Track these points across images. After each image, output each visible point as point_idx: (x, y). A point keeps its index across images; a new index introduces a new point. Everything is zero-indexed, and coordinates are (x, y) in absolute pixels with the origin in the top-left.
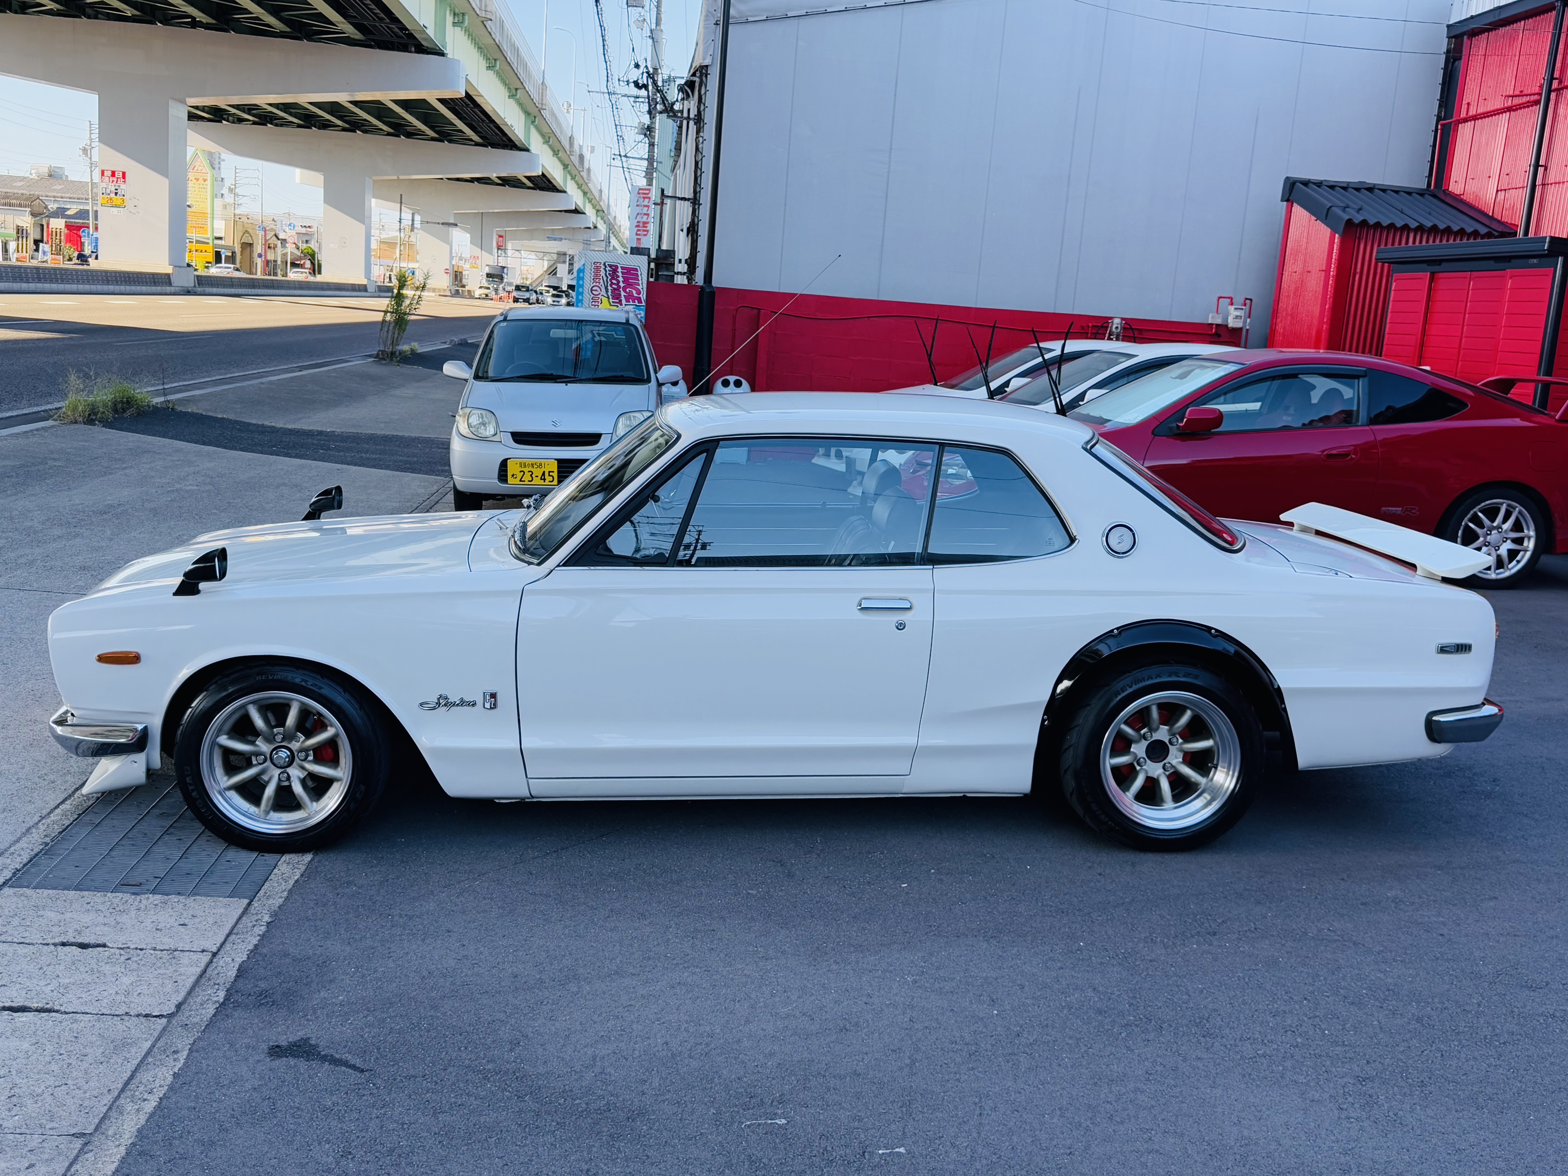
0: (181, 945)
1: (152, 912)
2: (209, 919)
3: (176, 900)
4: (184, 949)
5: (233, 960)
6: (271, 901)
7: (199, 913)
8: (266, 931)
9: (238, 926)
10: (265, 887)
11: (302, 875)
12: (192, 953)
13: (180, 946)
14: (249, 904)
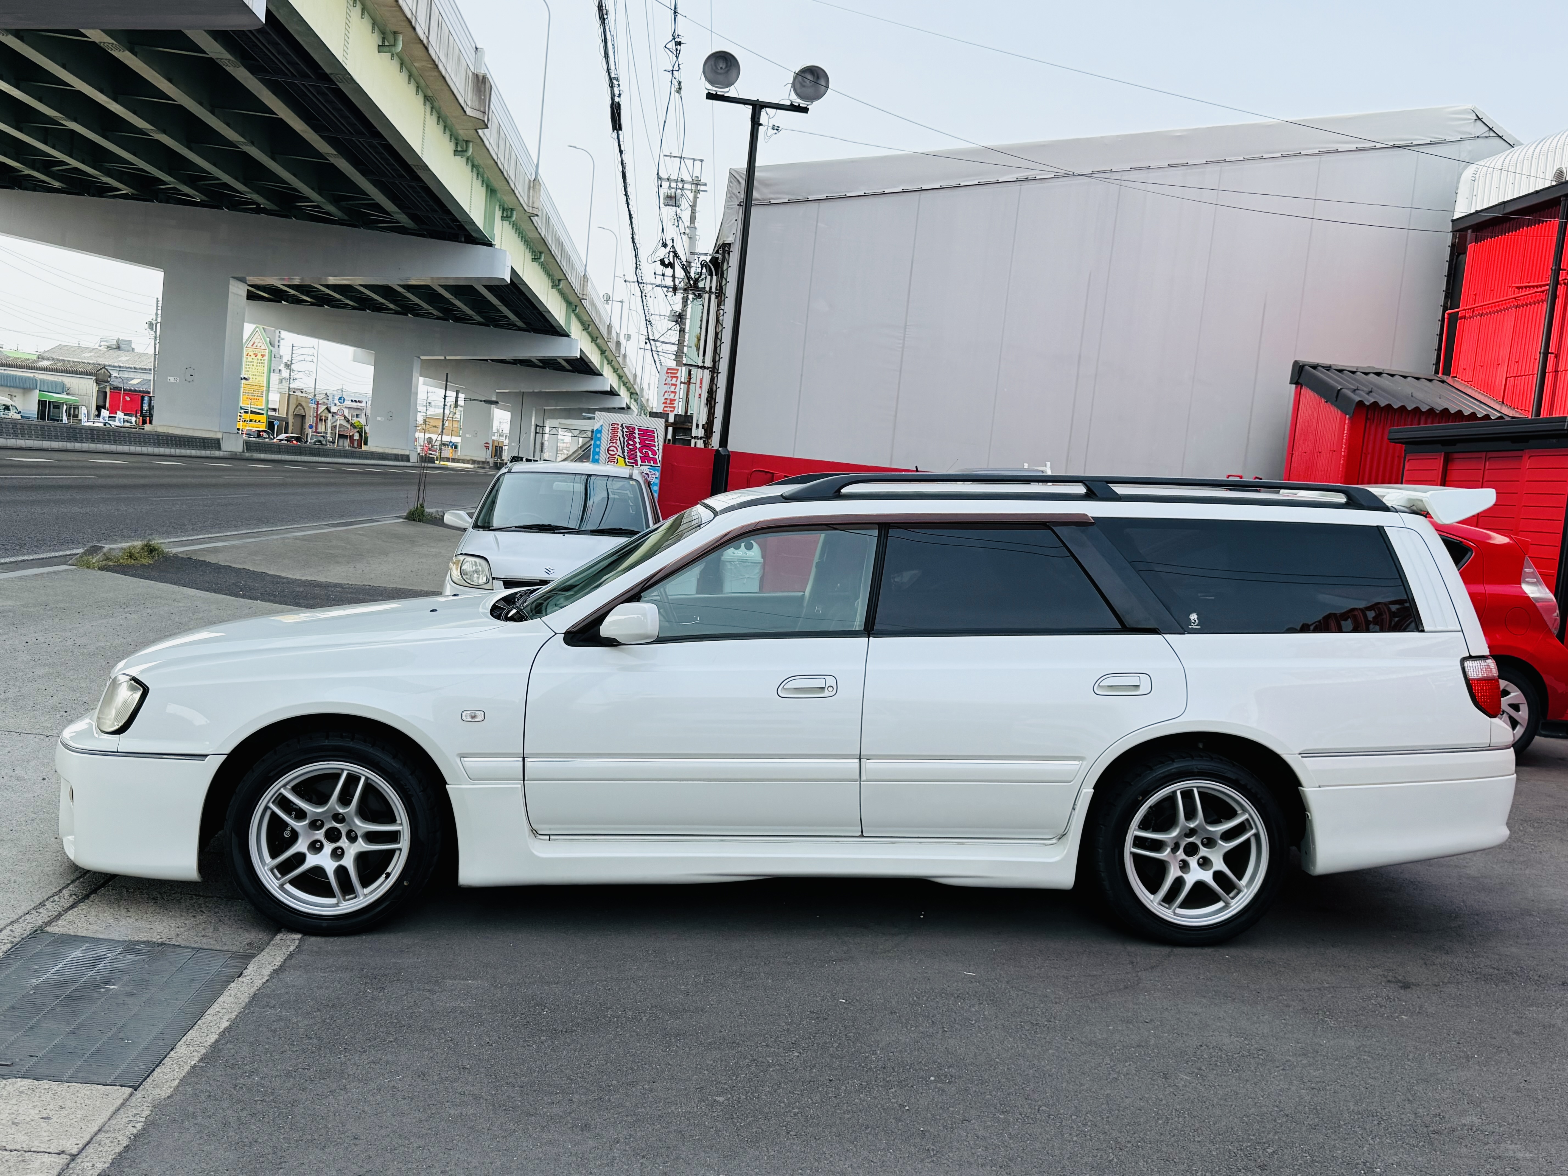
0: (36, 1143)
1: (14, 1101)
2: (79, 1112)
3: (47, 1087)
4: (39, 1150)
5: (93, 1165)
6: (158, 1091)
7: (69, 1104)
8: (144, 1129)
9: (111, 1121)
10: (155, 1073)
11: (201, 1060)
12: (47, 1155)
13: (36, 1145)
14: (131, 1095)
